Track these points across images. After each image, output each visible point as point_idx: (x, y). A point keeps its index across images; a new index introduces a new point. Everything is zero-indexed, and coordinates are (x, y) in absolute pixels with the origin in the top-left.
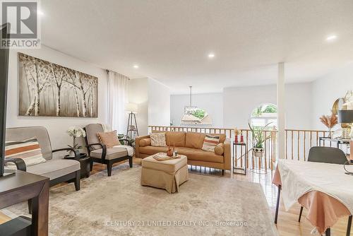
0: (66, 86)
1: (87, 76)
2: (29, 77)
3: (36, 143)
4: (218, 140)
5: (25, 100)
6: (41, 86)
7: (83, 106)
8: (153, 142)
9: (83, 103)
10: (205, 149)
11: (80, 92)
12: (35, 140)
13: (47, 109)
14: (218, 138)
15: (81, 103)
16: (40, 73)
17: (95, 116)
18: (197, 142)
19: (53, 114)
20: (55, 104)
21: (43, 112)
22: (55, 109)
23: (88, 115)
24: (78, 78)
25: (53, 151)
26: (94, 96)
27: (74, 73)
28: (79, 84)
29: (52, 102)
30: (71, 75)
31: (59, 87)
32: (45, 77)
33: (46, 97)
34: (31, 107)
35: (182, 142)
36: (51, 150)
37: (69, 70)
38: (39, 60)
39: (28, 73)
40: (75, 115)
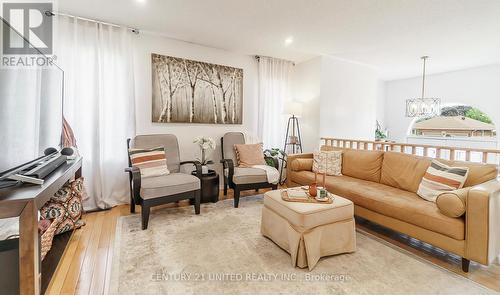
0: (201, 85)
1: (227, 69)
2: (162, 79)
3: (163, 152)
4: (461, 179)
5: (158, 106)
6: (173, 88)
7: (223, 109)
8: (315, 166)
9: (222, 105)
10: (424, 195)
11: (218, 91)
12: (162, 149)
13: (180, 114)
14: (462, 173)
15: (219, 105)
16: (173, 73)
17: (238, 121)
18: (406, 177)
19: (186, 121)
20: (188, 109)
21: (176, 118)
22: (189, 113)
23: (228, 120)
24: (215, 73)
25: (182, 164)
26: (237, 94)
27: (211, 68)
28: (216, 81)
29: (184, 106)
30: (207, 71)
31: (193, 87)
32: (178, 77)
33: (179, 101)
34: (163, 113)
35: (373, 172)
36: (178, 162)
37: (205, 65)
38: (171, 58)
39: (161, 74)
40: (212, 121)
